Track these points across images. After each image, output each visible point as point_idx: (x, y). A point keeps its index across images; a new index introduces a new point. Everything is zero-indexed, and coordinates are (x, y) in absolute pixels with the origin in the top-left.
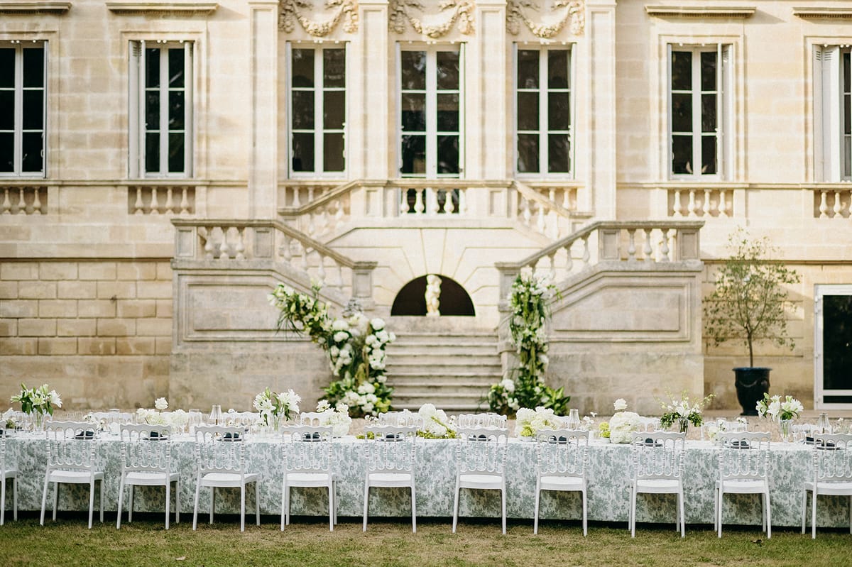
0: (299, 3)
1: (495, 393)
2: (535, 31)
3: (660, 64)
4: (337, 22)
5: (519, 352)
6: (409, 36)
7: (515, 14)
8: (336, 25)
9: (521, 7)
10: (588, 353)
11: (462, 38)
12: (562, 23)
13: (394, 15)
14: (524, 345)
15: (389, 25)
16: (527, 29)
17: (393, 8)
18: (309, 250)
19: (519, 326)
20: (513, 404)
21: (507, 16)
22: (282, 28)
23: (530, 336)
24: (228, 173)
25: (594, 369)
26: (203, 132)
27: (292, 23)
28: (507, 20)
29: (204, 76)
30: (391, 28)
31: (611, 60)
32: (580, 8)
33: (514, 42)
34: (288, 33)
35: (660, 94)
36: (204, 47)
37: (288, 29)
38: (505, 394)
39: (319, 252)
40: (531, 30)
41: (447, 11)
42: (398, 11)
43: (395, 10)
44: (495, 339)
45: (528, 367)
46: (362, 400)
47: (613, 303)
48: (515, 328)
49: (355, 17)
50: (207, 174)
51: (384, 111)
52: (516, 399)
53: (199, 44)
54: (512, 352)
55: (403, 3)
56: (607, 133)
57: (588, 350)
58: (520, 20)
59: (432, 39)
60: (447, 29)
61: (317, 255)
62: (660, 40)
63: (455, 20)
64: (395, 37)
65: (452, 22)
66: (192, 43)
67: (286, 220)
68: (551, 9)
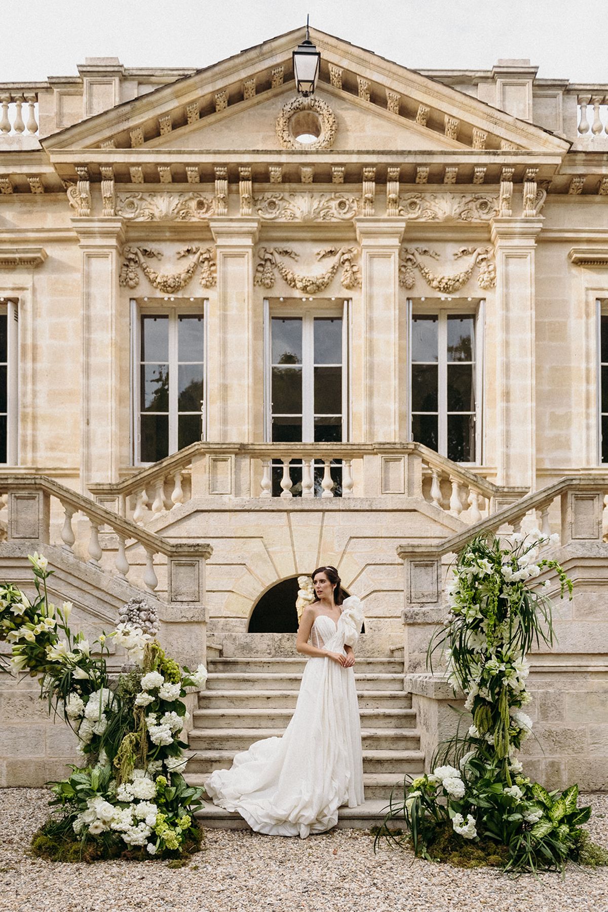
0: (146, 251)
1: (422, 798)
2: (435, 283)
3: (587, 324)
4: (191, 273)
5: (468, 704)
6: (280, 291)
7: (409, 264)
8: (190, 278)
9: (416, 253)
10: (551, 690)
11: (346, 294)
12: (467, 273)
13: (261, 265)
14: (485, 693)
15: (254, 277)
16: (424, 282)
17: (259, 257)
18: (130, 542)
19: (471, 652)
20: (466, 828)
21: (401, 266)
22: (124, 283)
23: (502, 674)
24: (60, 459)
25: (560, 716)
26: (29, 410)
27: (136, 275)
28: (400, 270)
29: (29, 341)
30: (258, 282)
31: (529, 315)
32: (489, 256)
33: (408, 299)
34: (132, 288)
35: (588, 361)
36: (29, 306)
37: (131, 283)
38: (441, 801)
39: (147, 546)
40: (429, 282)
41: (326, 260)
42: (266, 260)
43: (262, 259)
44: (398, 668)
45: (491, 740)
46: (121, 819)
47: (591, 611)
48: (462, 654)
49: (213, 268)
50: (34, 462)
51: (248, 381)
52: (469, 817)
53: (24, 303)
54: (453, 702)
55: (272, 250)
56: (524, 406)
57: (550, 685)
58: (416, 271)
59: (308, 296)
60: (326, 280)
61: (142, 550)
62: (587, 295)
63: (335, 270)
64: (263, 293)
65: (332, 273)
66: (15, 301)
67: (101, 501)
68: (453, 258)
